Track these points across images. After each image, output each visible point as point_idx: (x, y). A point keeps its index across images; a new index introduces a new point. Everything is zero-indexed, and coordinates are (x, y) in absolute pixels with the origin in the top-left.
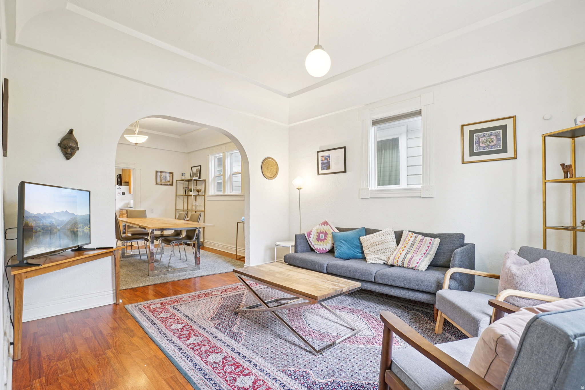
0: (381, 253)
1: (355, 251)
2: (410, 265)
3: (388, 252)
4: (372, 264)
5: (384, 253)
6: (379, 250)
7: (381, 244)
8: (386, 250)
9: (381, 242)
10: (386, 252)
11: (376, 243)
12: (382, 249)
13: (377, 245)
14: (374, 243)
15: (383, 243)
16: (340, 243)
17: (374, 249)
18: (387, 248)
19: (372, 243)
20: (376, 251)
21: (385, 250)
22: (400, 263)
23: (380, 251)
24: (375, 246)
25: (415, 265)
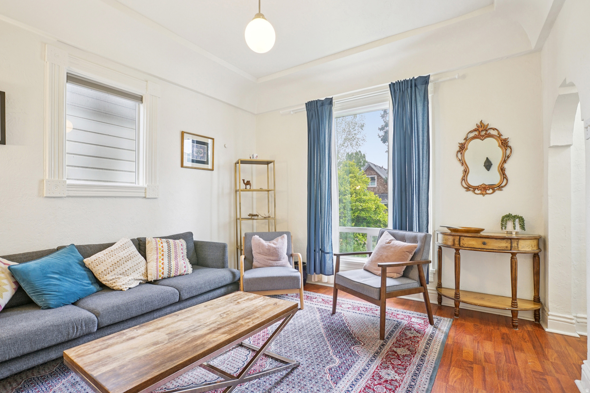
0: (132, 272)
1: (84, 284)
2: (178, 272)
3: (141, 267)
4: (131, 290)
5: (137, 270)
6: (129, 268)
7: (129, 260)
8: (138, 266)
9: (128, 258)
10: (139, 269)
11: (123, 261)
12: (132, 267)
13: (125, 263)
14: (119, 262)
15: (132, 259)
16: (47, 280)
17: (121, 270)
18: (138, 263)
19: (116, 262)
20: (126, 271)
21: (136, 267)
22: (166, 275)
23: (131, 270)
24: (121, 265)
25: (184, 270)
